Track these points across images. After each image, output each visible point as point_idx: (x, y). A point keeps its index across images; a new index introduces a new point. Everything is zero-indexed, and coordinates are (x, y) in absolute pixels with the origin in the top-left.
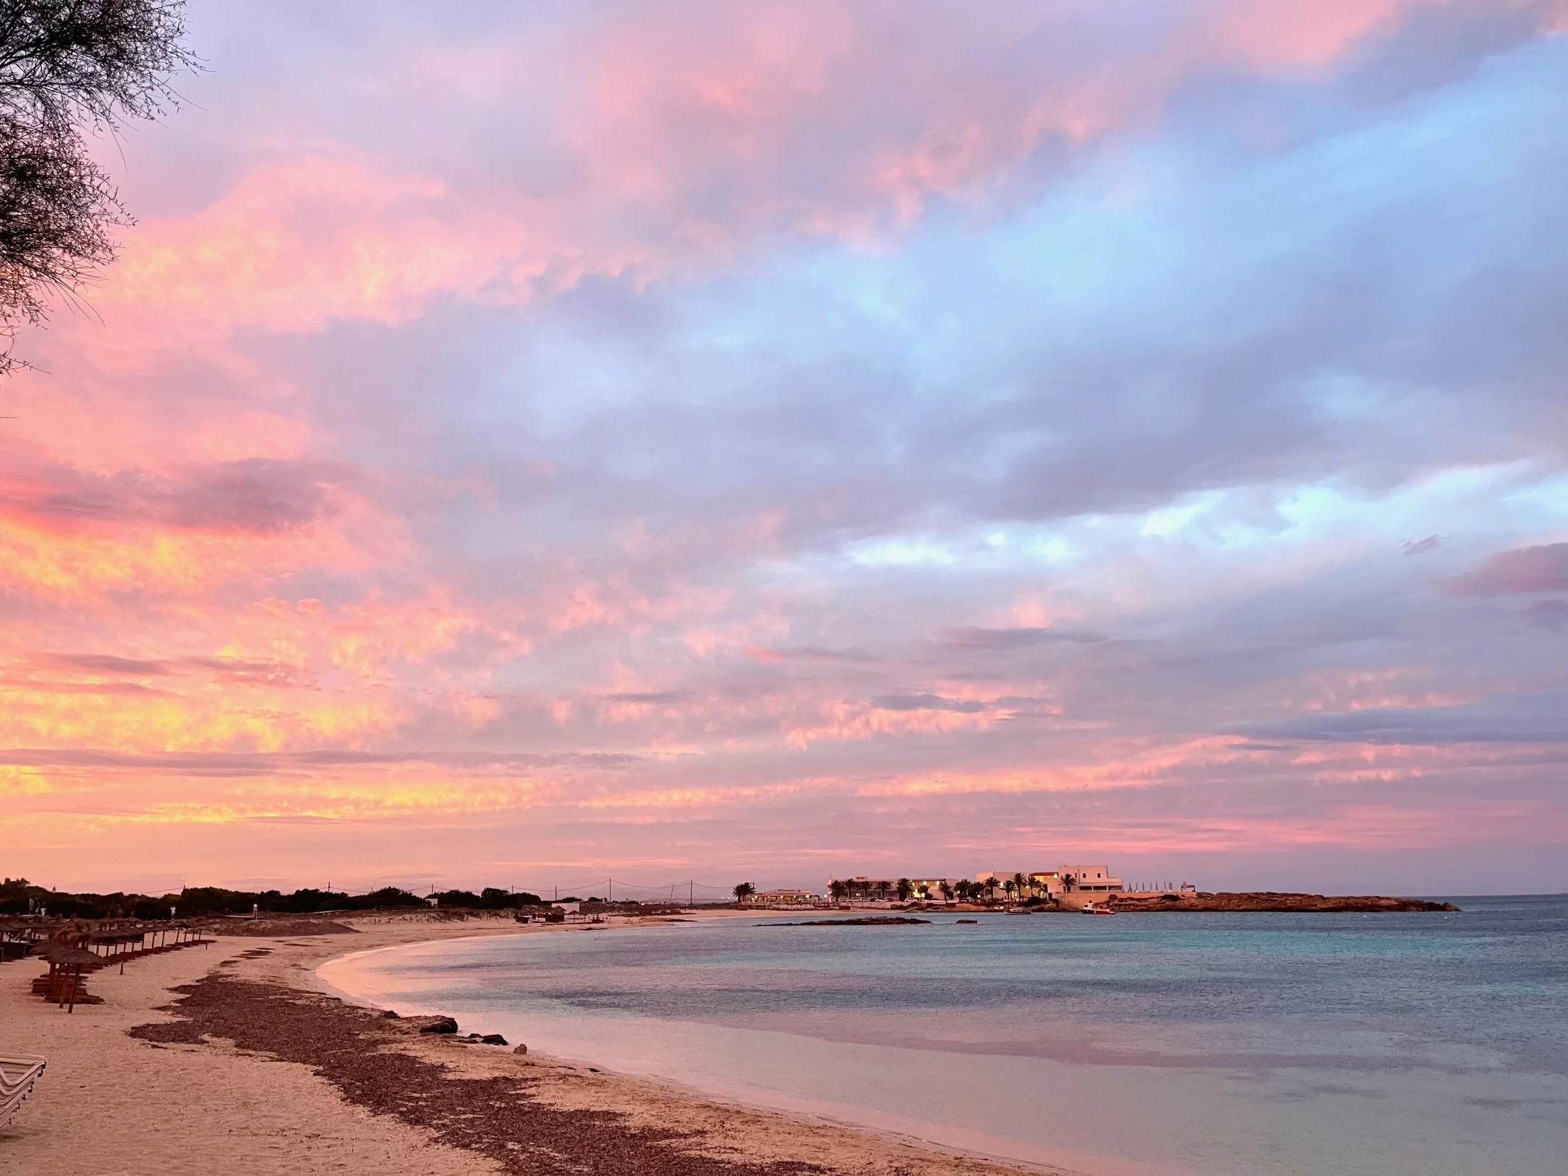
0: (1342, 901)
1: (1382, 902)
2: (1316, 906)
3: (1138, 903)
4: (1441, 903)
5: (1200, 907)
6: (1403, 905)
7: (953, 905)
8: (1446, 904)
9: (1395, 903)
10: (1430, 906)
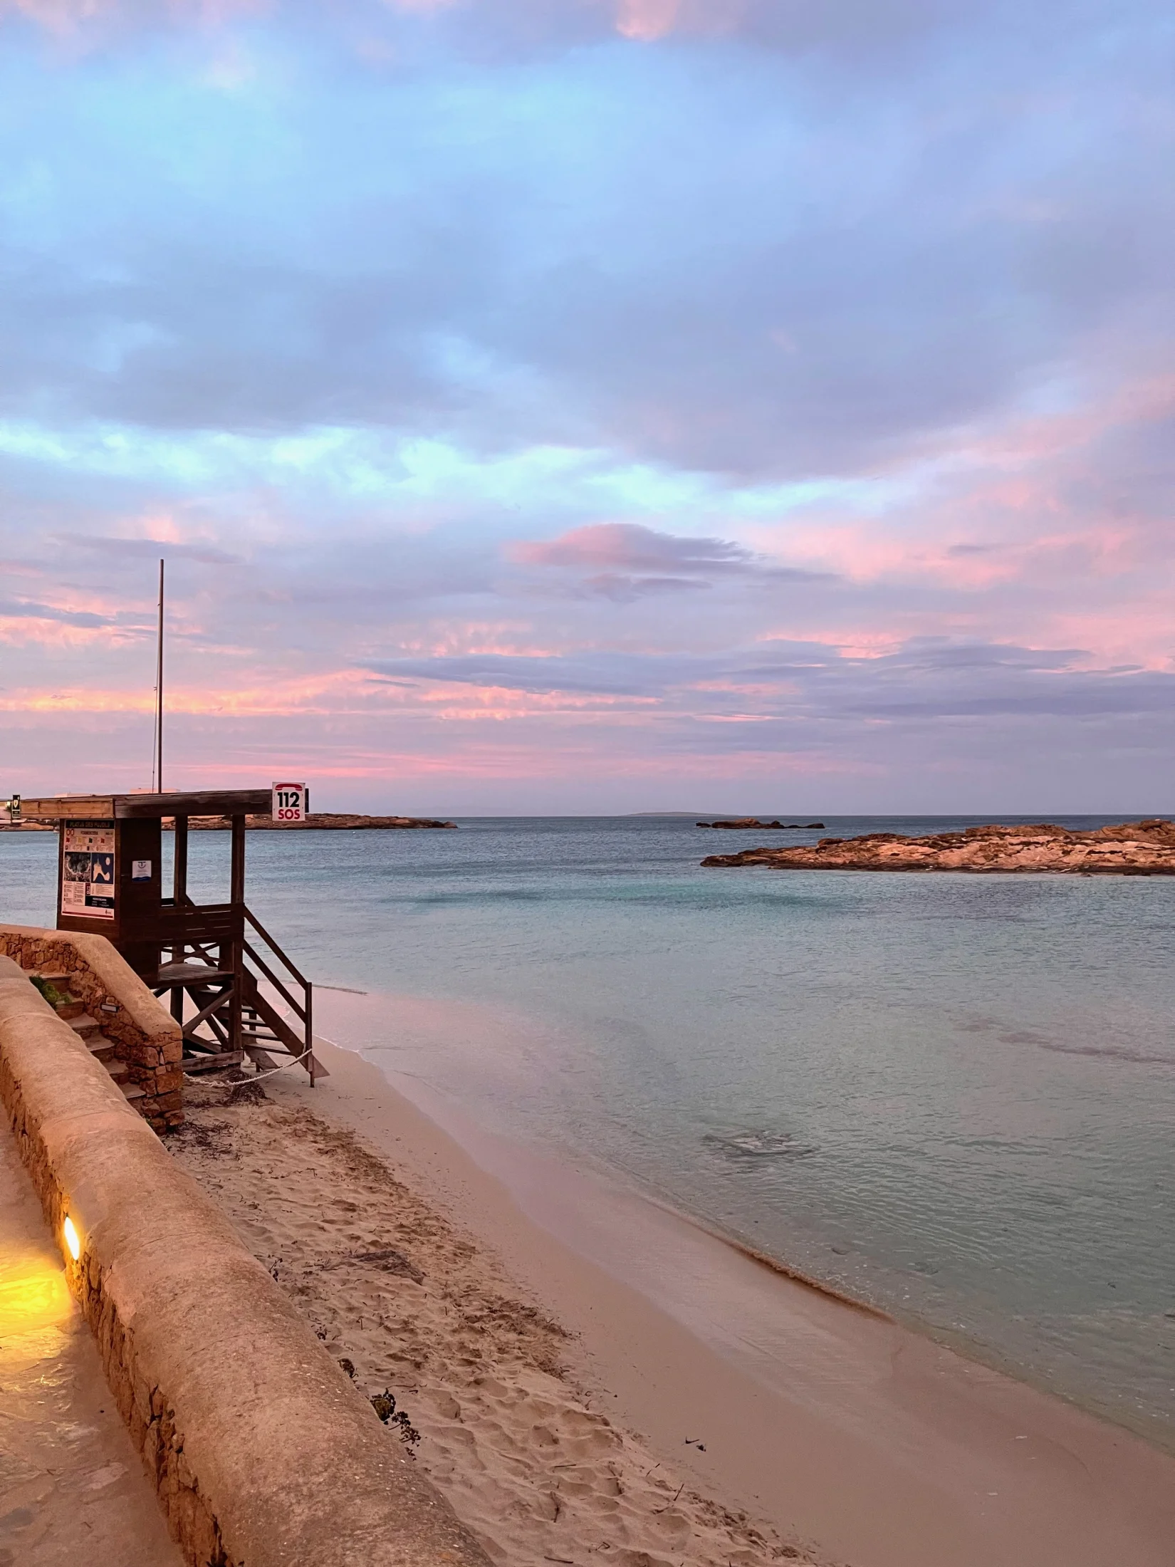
0: (368, 820)
1: (398, 821)
2: (345, 824)
3: (200, 823)
4: (444, 822)
5: (253, 826)
6: (414, 824)
7: (19, 824)
8: (447, 823)
9: (407, 822)
10: (436, 824)
